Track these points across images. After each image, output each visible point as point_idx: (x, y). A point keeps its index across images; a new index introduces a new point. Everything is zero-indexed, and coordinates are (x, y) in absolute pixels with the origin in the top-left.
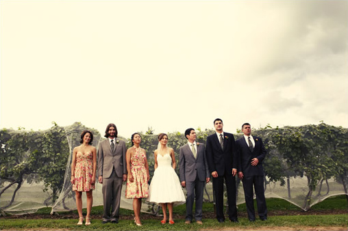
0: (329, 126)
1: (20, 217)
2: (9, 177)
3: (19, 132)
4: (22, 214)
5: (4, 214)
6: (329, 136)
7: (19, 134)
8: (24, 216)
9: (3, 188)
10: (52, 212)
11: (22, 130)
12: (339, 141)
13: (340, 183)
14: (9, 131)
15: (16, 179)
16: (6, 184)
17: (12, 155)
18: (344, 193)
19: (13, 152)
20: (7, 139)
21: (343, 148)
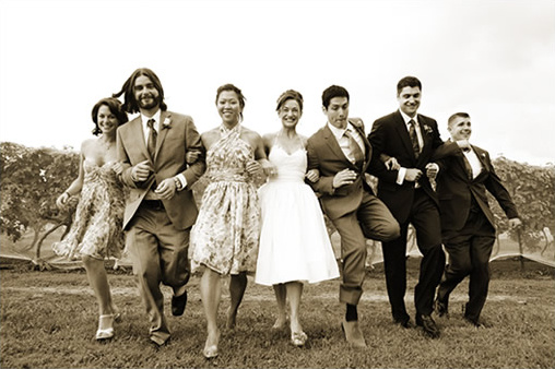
0: (509, 162)
1: (71, 271)
2: (53, 217)
3: (64, 152)
4: (74, 268)
5: (48, 267)
6: (508, 175)
7: (65, 156)
8: (77, 270)
9: (45, 233)
10: (115, 267)
11: (69, 150)
12: (522, 183)
13: (515, 240)
14: (50, 150)
15: (63, 219)
16: (49, 226)
17: (56, 185)
18: (518, 254)
19: (58, 182)
20: (48, 163)
21: (526, 193)
